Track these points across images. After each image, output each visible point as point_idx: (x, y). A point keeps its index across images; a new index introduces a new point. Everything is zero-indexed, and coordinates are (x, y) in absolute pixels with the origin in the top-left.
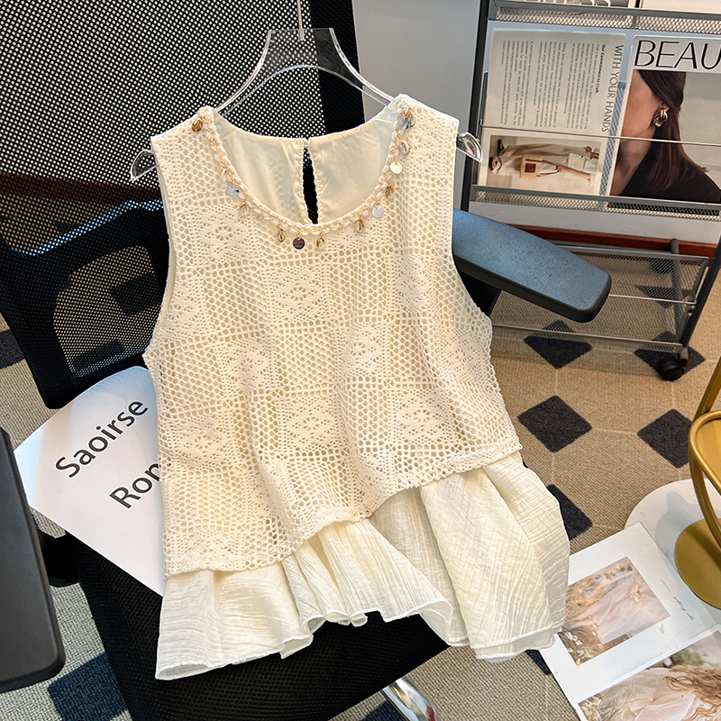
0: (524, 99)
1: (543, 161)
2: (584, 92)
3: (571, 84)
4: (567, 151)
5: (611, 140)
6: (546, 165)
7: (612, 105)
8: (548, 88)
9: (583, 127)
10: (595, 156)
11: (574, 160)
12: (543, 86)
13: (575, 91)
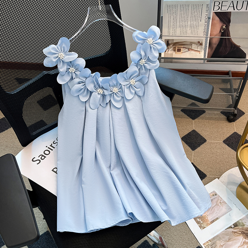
0: (176, 25)
1: (183, 47)
2: (196, 22)
3: (192, 19)
4: (191, 43)
5: (207, 38)
6: (184, 49)
7: (206, 26)
8: (184, 21)
9: (197, 34)
10: (201, 44)
11: (194, 47)
12: (182, 20)
13: (193, 22)
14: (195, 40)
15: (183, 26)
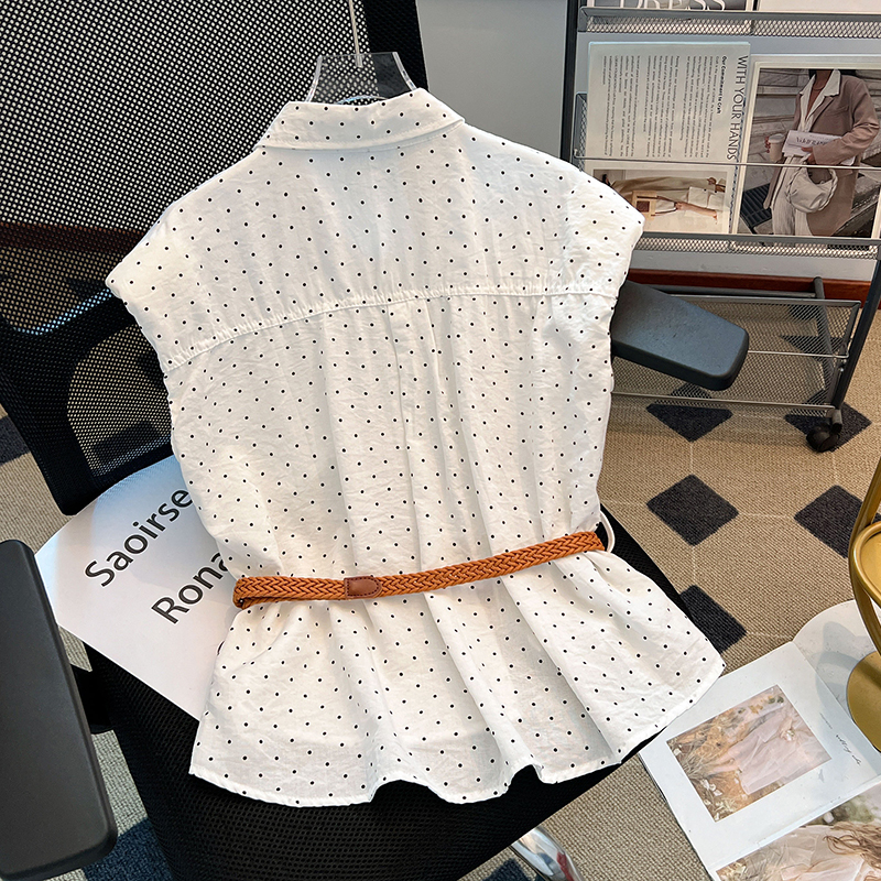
0: (631, 125)
1: (658, 198)
2: (703, 113)
3: (687, 105)
4: (686, 185)
6: (661, 201)
7: (738, 127)
8: (659, 111)
9: (705, 155)
10: (720, 188)
11: (695, 195)
12: (654, 107)
13: (692, 112)
14: (701, 172)
15: (658, 127)
